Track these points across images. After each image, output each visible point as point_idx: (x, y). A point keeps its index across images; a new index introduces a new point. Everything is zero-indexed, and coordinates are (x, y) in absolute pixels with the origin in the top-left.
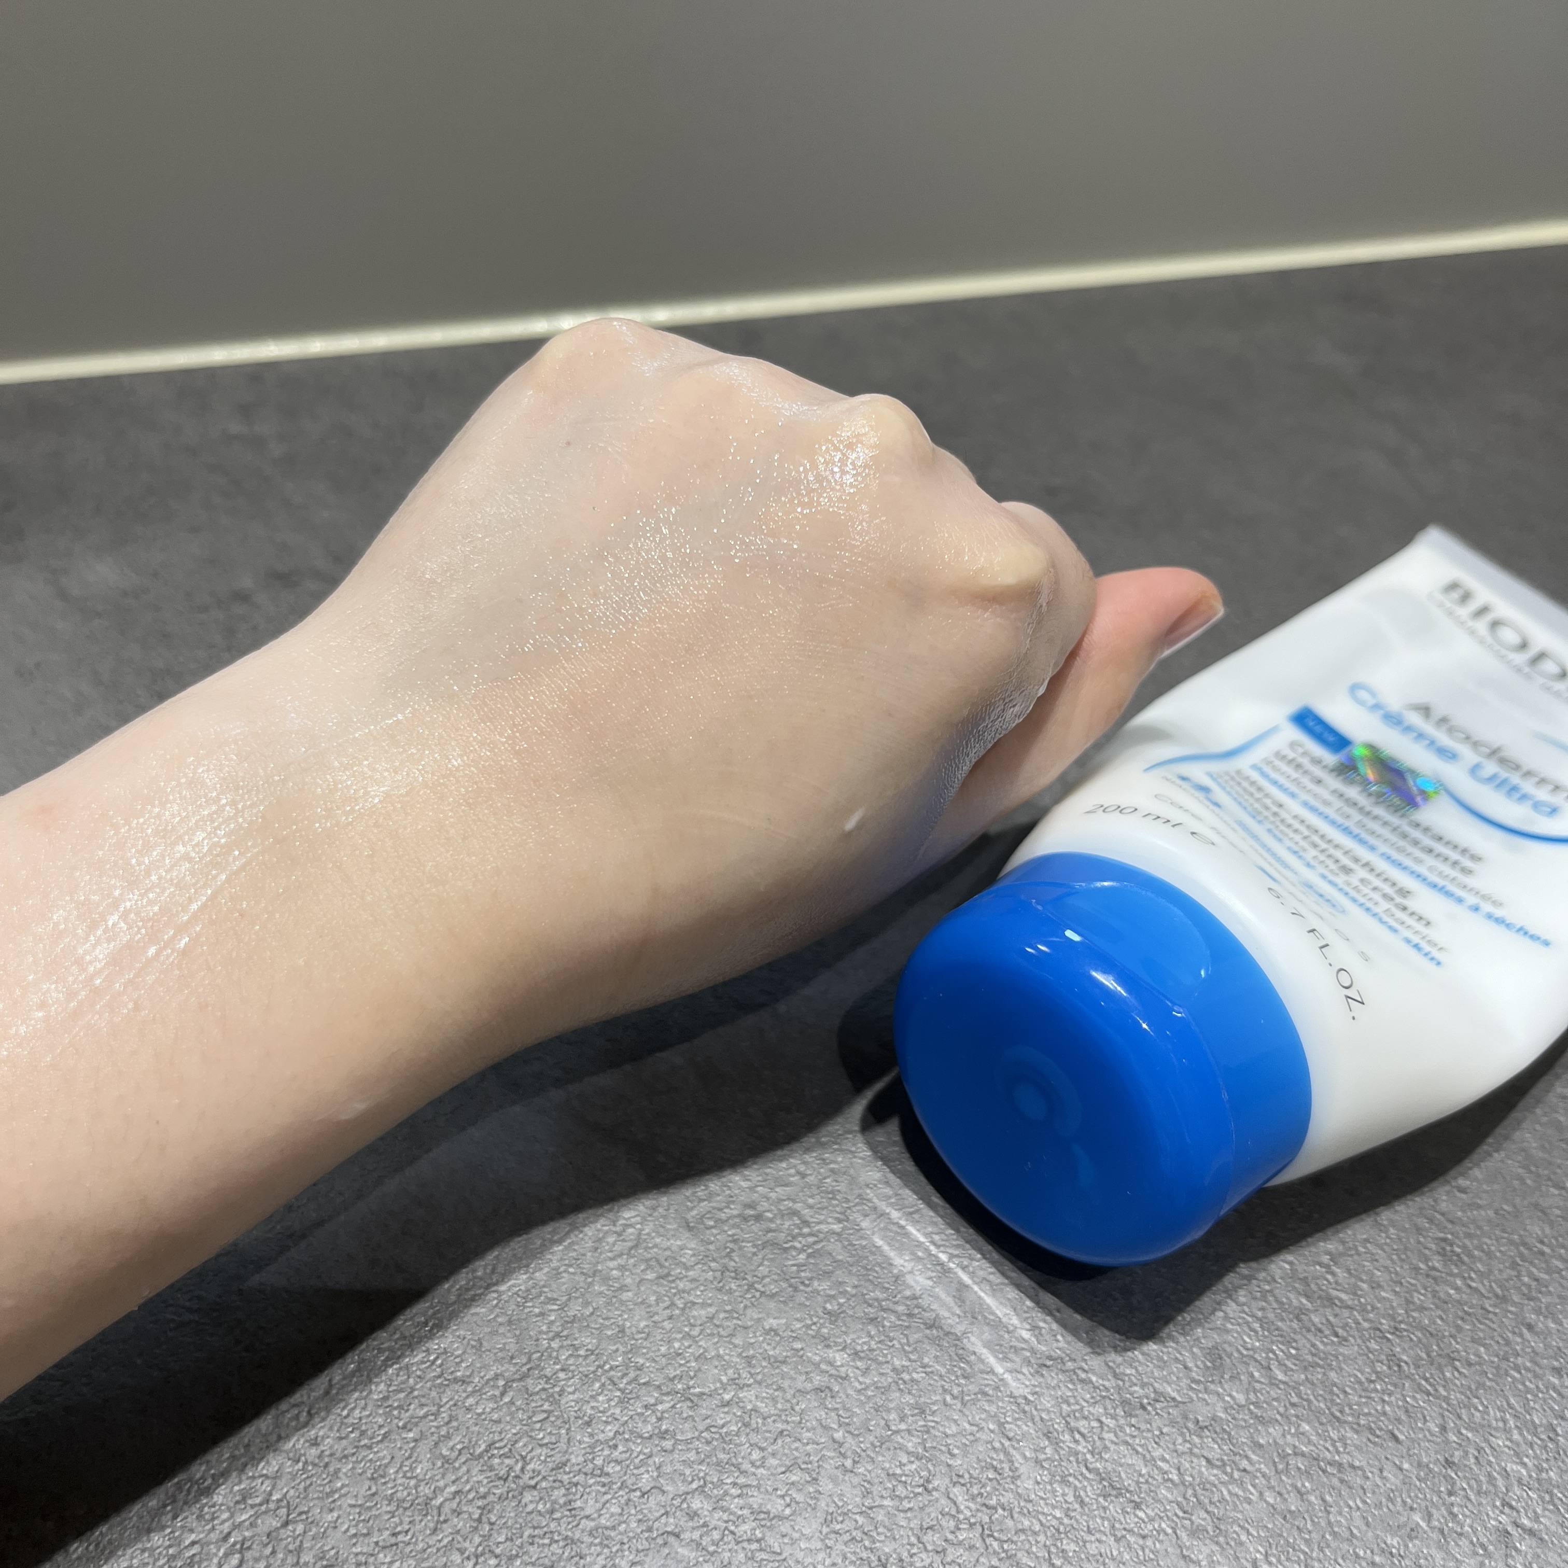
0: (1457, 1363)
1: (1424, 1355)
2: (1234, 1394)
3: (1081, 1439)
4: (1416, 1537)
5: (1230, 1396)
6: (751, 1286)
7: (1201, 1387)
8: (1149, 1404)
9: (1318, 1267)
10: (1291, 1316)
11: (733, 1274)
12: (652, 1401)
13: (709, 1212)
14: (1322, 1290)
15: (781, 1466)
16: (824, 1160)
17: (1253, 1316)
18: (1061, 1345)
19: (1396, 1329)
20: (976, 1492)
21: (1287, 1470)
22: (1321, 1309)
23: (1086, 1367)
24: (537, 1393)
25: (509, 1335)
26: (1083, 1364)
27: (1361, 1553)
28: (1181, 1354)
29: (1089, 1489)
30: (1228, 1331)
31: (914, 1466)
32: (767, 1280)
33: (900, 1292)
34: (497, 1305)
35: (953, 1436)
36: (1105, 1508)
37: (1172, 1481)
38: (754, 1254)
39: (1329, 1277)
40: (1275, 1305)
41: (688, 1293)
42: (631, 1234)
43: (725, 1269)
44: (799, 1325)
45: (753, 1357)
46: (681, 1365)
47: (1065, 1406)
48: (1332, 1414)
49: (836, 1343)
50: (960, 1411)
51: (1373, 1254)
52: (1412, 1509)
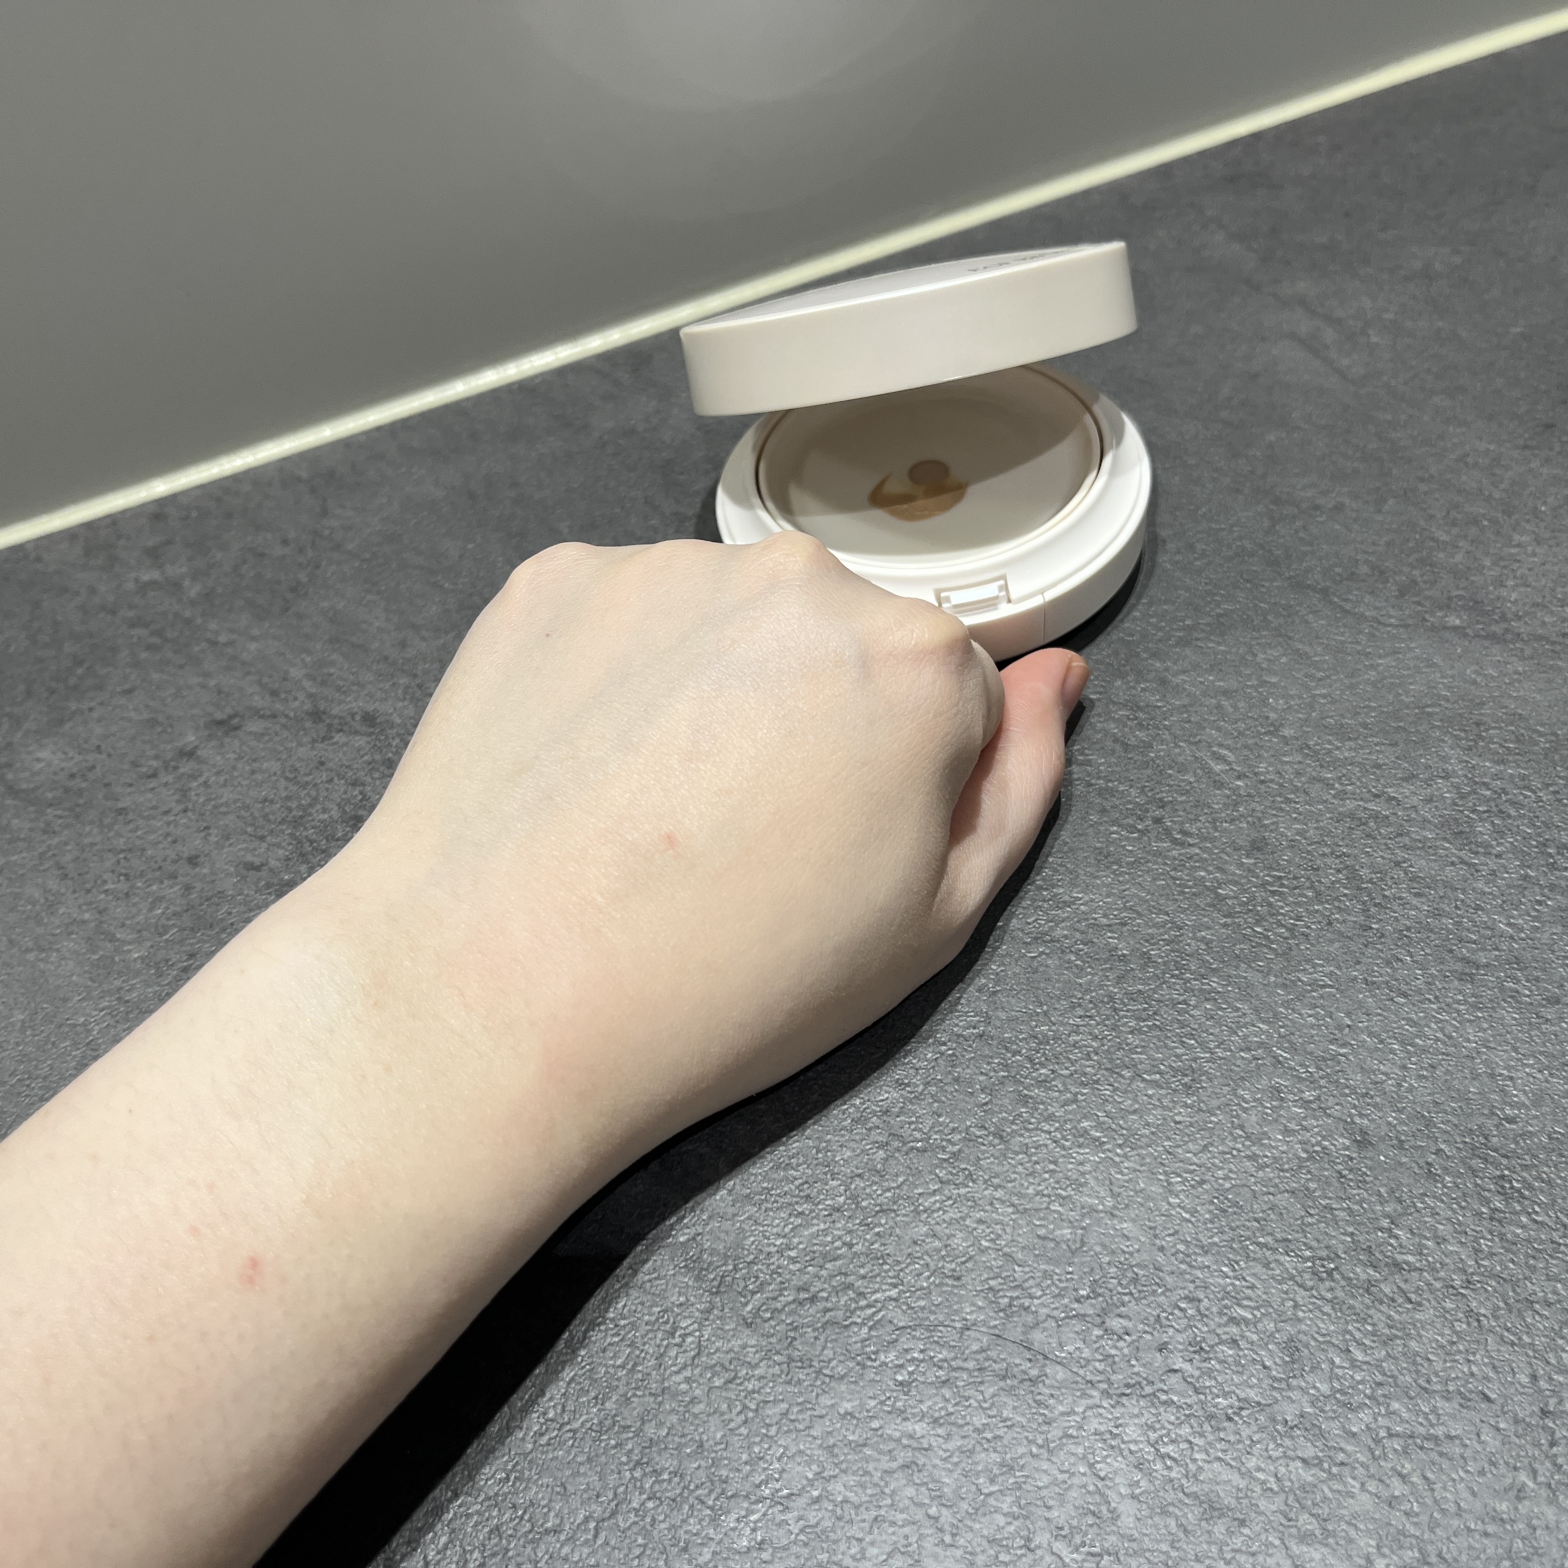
0: (1537, 1306)
1: (1501, 1304)
2: (1318, 1385)
3: (1173, 1464)
4: (1525, 1498)
5: (1315, 1387)
6: (819, 1372)
7: (1283, 1385)
8: (1234, 1413)
9: (1380, 1234)
10: (1361, 1291)
11: (799, 1364)
12: (743, 1513)
13: (764, 1304)
14: (1388, 1257)
15: (882, 1554)
16: (868, 1225)
17: (1323, 1298)
18: (1136, 1370)
19: (1469, 1282)
20: (1079, 1542)
21: (1385, 1456)
22: (1391, 1279)
23: (1165, 1388)
24: (629, 1528)
25: (589, 1473)
26: (1161, 1386)
27: (1473, 1526)
28: (1257, 1354)
29: (1190, 1516)
30: (1299, 1320)
31: (1012, 1528)
32: (834, 1363)
33: (967, 1348)
34: (573, 1445)
35: (1046, 1487)
36: (1209, 1532)
37: (1271, 1490)
38: (816, 1338)
39: (1392, 1241)
40: (1343, 1283)
41: (758, 1392)
42: (692, 1343)
43: (791, 1359)
44: (873, 1403)
45: (834, 1445)
46: (765, 1469)
47: (1150, 1434)
48: (1420, 1386)
49: (914, 1415)
50: (1049, 1460)
51: (1433, 1208)
52: (1515, 1469)
